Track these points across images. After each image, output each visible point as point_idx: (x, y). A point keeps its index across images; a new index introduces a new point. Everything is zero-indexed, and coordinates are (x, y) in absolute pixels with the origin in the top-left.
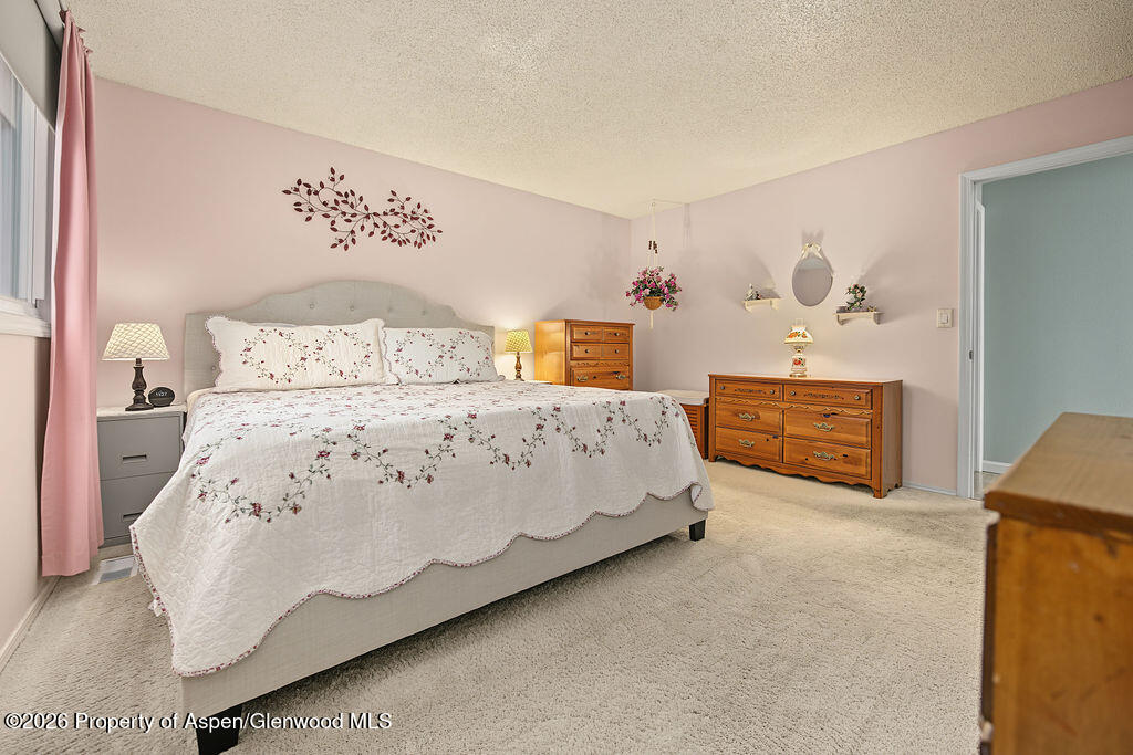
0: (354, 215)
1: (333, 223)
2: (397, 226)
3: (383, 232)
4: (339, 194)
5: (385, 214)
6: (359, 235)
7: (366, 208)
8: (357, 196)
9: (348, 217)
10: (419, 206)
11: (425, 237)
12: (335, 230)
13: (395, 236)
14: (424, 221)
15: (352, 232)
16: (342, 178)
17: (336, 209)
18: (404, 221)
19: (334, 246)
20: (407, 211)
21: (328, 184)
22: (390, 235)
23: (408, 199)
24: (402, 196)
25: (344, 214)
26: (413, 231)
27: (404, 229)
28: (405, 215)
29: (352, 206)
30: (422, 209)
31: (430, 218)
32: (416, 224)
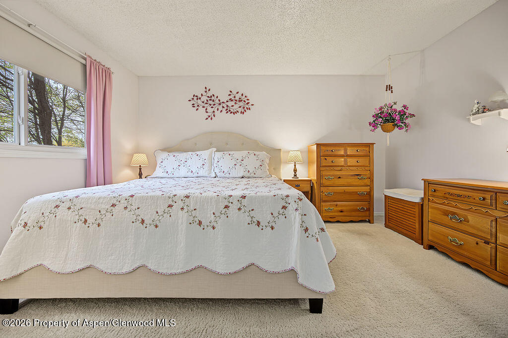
0: (214, 105)
1: (206, 109)
2: (232, 106)
3: (227, 110)
4: (208, 97)
5: (227, 101)
6: (217, 113)
7: (219, 100)
8: (216, 96)
9: (212, 106)
10: (242, 95)
11: (245, 109)
12: (207, 112)
13: (232, 111)
14: (244, 101)
15: (214, 112)
16: (209, 90)
17: (206, 103)
18: (236, 103)
19: (207, 119)
20: (237, 98)
21: (204, 94)
22: (230, 111)
23: (237, 93)
24: (234, 92)
25: (210, 105)
26: (240, 107)
27: (236, 107)
28: (236, 100)
29: (213, 101)
30: (244, 96)
31: (248, 100)
32: (241, 104)
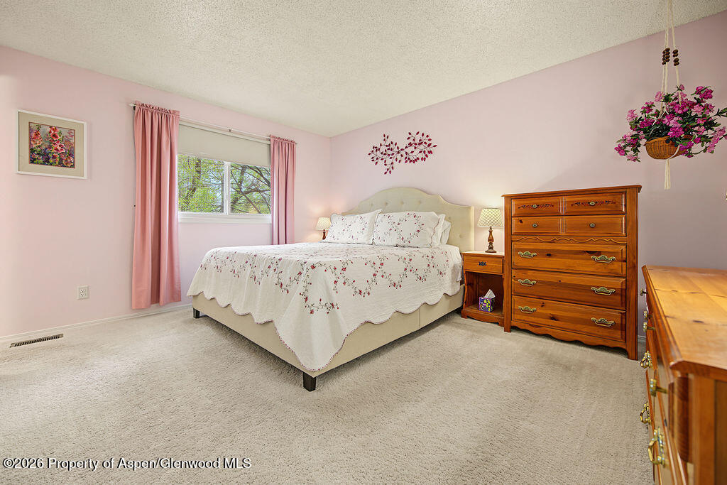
0: (393, 154)
1: (385, 161)
2: (412, 152)
3: (406, 158)
4: (387, 146)
5: (406, 147)
6: (396, 164)
7: (398, 148)
8: (394, 143)
9: (391, 156)
10: (423, 135)
11: (427, 153)
12: (386, 165)
13: (412, 158)
14: (425, 143)
15: (392, 163)
16: (388, 137)
17: (385, 154)
18: (415, 148)
19: (386, 173)
20: (417, 141)
21: (383, 143)
22: (409, 159)
23: (418, 133)
24: (414, 134)
25: (389, 155)
26: (420, 152)
27: (417, 152)
28: (416, 144)
29: (391, 150)
30: (425, 136)
31: (430, 140)
32: (422, 147)
